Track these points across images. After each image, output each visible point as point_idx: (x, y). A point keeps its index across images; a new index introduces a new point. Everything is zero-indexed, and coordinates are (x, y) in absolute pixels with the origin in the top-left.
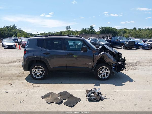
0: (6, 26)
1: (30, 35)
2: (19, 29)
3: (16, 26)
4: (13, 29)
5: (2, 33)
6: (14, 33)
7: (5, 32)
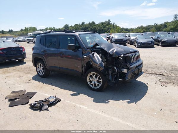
0: (101, 22)
1: (124, 30)
2: (113, 24)
3: (111, 21)
4: (107, 24)
5: (97, 30)
6: (108, 29)
7: (100, 28)
